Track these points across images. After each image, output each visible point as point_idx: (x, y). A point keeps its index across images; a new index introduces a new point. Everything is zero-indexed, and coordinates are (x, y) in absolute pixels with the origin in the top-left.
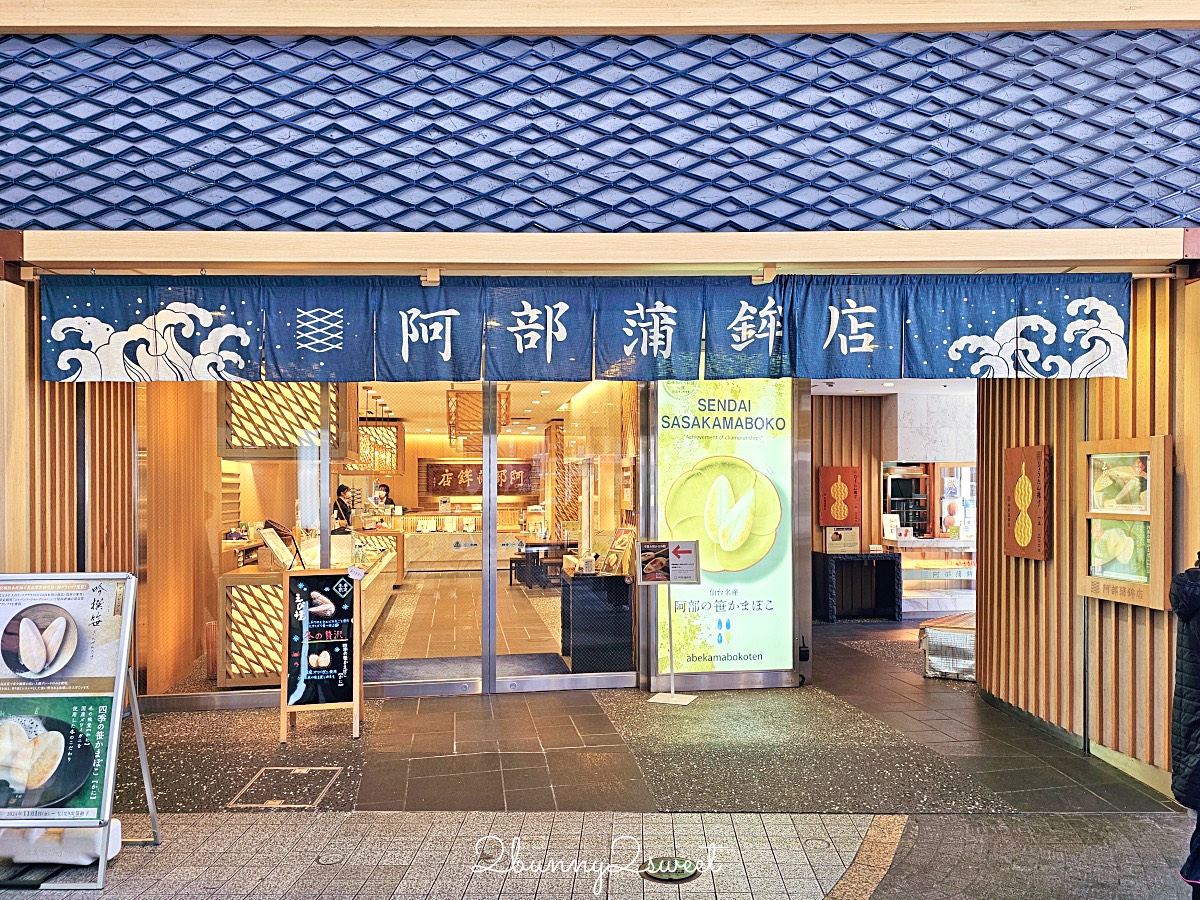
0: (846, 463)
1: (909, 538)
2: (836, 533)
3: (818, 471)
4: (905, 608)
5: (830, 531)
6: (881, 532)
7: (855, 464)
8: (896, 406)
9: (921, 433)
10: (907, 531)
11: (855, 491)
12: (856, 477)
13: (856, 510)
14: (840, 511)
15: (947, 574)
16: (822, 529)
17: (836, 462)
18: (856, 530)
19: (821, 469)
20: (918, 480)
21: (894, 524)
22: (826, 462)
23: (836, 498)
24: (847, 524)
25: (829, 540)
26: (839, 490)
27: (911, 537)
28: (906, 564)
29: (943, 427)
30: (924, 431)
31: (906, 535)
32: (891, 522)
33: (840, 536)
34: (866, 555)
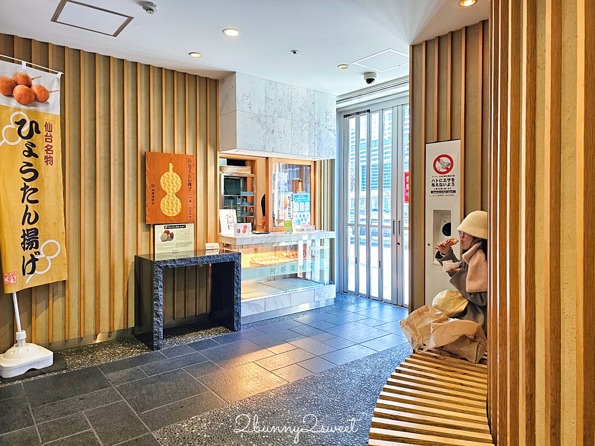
0: (178, 149)
1: (246, 234)
2: (167, 232)
3: (144, 158)
4: (245, 312)
5: (160, 230)
6: (218, 228)
7: (189, 152)
8: (234, 87)
9: (259, 121)
10: (245, 227)
11: (189, 184)
12: (190, 166)
13: (190, 204)
14: (170, 206)
15: (283, 269)
16: (150, 227)
17: (167, 148)
18: (190, 227)
19: (148, 155)
20: (245, 179)
21: (231, 220)
22: (155, 147)
23: (167, 191)
24: (179, 222)
25: (158, 240)
26: (171, 181)
27: (249, 233)
28: (246, 262)
29: (280, 117)
30: (263, 119)
31: (244, 232)
32: (228, 216)
33: (172, 236)
34: (202, 258)
